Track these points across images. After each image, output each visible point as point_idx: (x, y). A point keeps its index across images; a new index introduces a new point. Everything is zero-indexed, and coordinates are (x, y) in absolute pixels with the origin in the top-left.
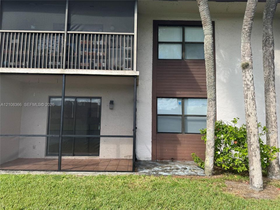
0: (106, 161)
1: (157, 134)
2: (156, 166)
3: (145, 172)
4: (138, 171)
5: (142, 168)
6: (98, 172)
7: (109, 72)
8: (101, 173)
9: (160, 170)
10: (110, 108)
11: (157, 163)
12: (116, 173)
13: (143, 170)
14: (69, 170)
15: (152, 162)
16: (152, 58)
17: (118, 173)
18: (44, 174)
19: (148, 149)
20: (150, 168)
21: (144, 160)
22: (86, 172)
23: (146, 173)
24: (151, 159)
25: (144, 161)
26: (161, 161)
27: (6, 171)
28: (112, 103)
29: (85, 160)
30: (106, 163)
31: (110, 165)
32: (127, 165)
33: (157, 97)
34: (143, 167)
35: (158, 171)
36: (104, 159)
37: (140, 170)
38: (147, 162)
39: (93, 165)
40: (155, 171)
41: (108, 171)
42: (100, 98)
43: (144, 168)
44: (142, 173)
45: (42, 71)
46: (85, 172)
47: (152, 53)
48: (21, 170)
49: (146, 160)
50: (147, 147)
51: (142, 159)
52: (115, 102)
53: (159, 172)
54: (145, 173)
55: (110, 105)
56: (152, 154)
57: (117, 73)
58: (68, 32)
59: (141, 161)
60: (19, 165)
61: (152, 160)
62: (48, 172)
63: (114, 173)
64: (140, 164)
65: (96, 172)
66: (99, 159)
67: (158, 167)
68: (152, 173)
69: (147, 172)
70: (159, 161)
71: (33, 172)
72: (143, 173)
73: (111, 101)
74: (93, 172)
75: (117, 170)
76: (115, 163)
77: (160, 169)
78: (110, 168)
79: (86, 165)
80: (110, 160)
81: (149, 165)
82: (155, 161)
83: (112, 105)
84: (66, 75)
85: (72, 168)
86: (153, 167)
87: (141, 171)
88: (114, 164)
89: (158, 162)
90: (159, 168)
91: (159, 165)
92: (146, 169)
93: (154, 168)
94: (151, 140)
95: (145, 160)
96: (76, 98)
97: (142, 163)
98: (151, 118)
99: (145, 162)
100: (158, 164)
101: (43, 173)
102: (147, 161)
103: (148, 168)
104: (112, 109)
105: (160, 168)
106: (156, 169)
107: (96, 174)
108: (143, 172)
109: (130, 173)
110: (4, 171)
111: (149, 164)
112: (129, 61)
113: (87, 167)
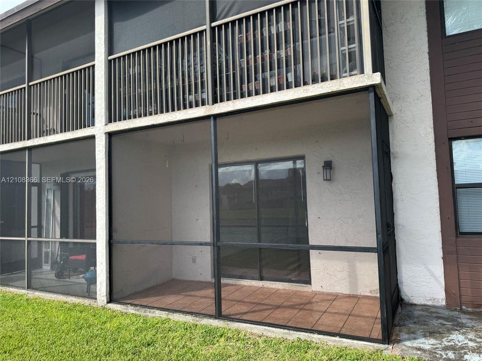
0: (326, 297)
1: (457, 237)
2: (458, 326)
3: (422, 346)
4: (399, 342)
5: (413, 333)
6: (294, 330)
7: (302, 91)
8: (303, 335)
9: (471, 344)
10: (325, 179)
11: (462, 316)
12: (337, 339)
13: (415, 339)
14: (238, 317)
15: (447, 313)
16: (426, 39)
17: (344, 340)
18: (191, 321)
19: (433, 275)
20: (440, 333)
21: (423, 302)
22: (269, 326)
23: (424, 351)
24: (444, 303)
25: (424, 305)
26: (477, 310)
27: (135, 308)
28: (328, 165)
29: (282, 291)
30: (324, 304)
31: (331, 313)
32: (372, 318)
33: (452, 139)
34: (417, 326)
35: (462, 348)
36: (323, 294)
37: (406, 336)
38: (433, 310)
39: (292, 307)
40: (453, 348)
41: (320, 333)
42: (302, 158)
43: (419, 333)
44: (411, 351)
45: (175, 116)
46: (267, 328)
47: (426, 25)
48: (158, 309)
49: (430, 303)
50: (429, 270)
51: (418, 300)
52: (335, 164)
53: (466, 353)
54: (419, 349)
55: (325, 170)
56: (445, 291)
57: (321, 89)
58: (213, 24)
59: (415, 305)
60: (163, 295)
61: (448, 306)
62: (197, 319)
63: (333, 338)
64: (410, 317)
65: (291, 330)
66: (310, 291)
67: (464, 334)
68: (443, 353)
69: (427, 347)
70: (470, 309)
71: (175, 314)
72: (413, 348)
73: (325, 162)
74: (284, 329)
75: (343, 332)
76: (345, 306)
77: (471, 340)
78: (327, 322)
79: (278, 307)
80: (336, 297)
81: (436, 323)
82: (455, 310)
83: (328, 171)
84: (216, 117)
85: (245, 313)
86: (449, 331)
87: (408, 343)
88: (339, 311)
89: (465, 313)
90: (466, 338)
91: (470, 323)
92: (425, 336)
93: (452, 337)
94: (440, 253)
95: (428, 303)
96: (256, 163)
97: (417, 313)
98: (437, 196)
99: (427, 310)
100: (464, 319)
101: (189, 319)
102: (434, 307)
103: (431, 334)
104: (328, 180)
105: (471, 335)
106: (457, 338)
107: (290, 334)
108: (415, 345)
109: (376, 345)
110: (132, 307)
111: (438, 318)
112: (349, 53)
113: (278, 311)
